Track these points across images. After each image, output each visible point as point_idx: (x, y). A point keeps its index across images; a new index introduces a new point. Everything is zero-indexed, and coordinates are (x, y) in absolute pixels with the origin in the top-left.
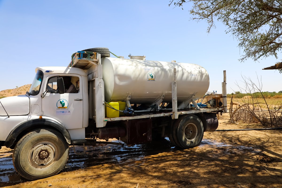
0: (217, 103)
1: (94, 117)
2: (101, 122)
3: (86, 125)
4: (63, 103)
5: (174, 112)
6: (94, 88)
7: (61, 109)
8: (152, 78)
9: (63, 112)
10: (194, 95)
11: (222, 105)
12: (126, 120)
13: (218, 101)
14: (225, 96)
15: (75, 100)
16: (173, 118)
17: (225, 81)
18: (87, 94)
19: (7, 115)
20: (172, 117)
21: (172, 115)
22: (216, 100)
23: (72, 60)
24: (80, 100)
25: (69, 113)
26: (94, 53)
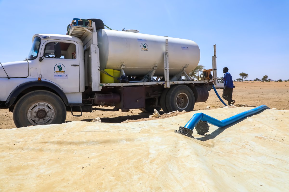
0: (207, 76)
1: (89, 83)
2: (96, 86)
3: (83, 90)
4: (60, 67)
5: (166, 81)
6: (90, 56)
7: (58, 73)
8: (145, 48)
9: (61, 76)
10: (186, 67)
11: (212, 78)
12: (120, 86)
13: (209, 73)
14: (215, 69)
15: (72, 65)
16: (165, 87)
17: (215, 55)
18: (83, 61)
19: (7, 77)
20: (165, 85)
21: (164, 83)
22: (207, 72)
23: (68, 31)
24: (77, 65)
25: (66, 77)
26: (89, 21)
